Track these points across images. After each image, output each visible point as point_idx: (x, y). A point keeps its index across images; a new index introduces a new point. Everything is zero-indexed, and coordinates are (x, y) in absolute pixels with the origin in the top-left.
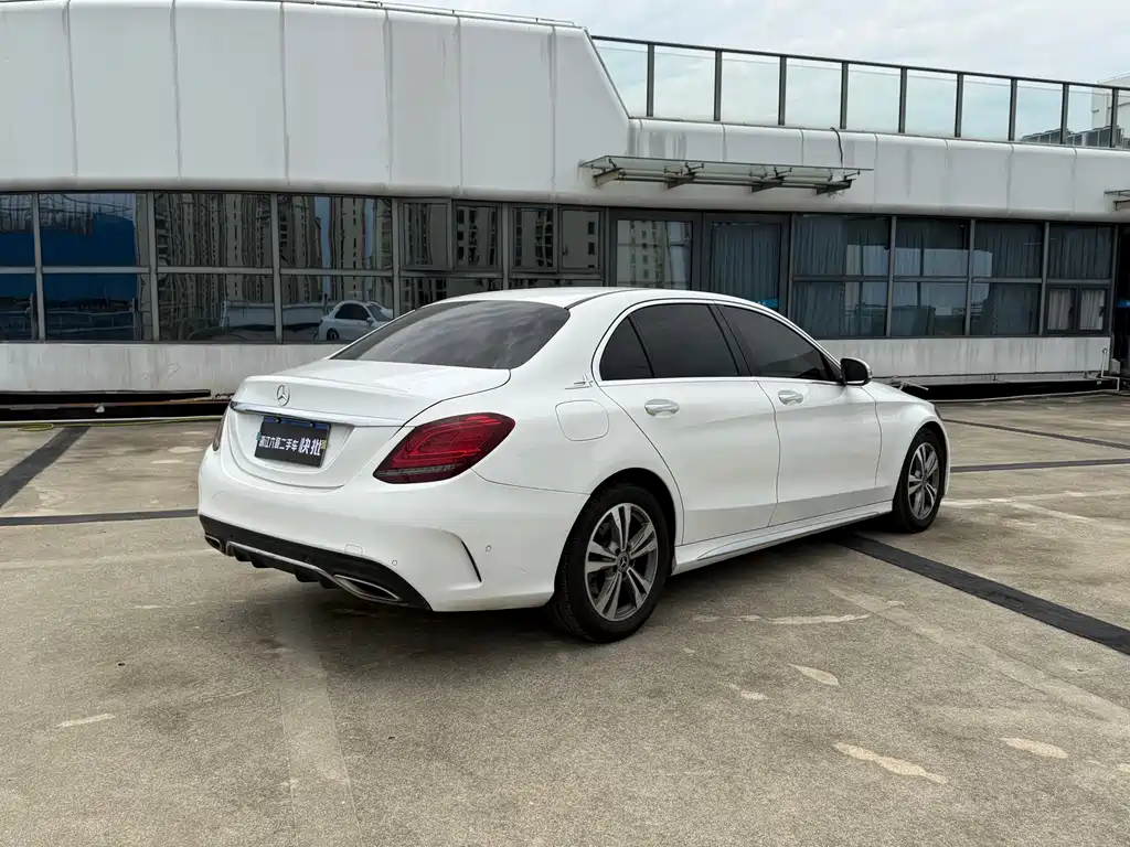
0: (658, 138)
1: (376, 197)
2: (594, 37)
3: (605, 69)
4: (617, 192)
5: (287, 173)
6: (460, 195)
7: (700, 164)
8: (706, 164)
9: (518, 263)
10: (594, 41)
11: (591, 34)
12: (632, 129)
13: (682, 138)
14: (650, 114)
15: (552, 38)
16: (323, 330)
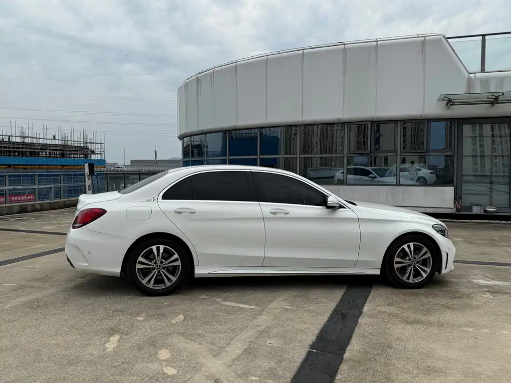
0: (485, 82)
1: (337, 123)
2: (448, 38)
3: (455, 52)
4: (458, 111)
5: (302, 118)
6: (375, 119)
7: (501, 94)
8: (505, 93)
9: (404, 148)
10: (448, 40)
11: (446, 37)
12: (469, 79)
13: (501, 80)
14: (483, 70)
15: (424, 42)
16: (336, 179)
